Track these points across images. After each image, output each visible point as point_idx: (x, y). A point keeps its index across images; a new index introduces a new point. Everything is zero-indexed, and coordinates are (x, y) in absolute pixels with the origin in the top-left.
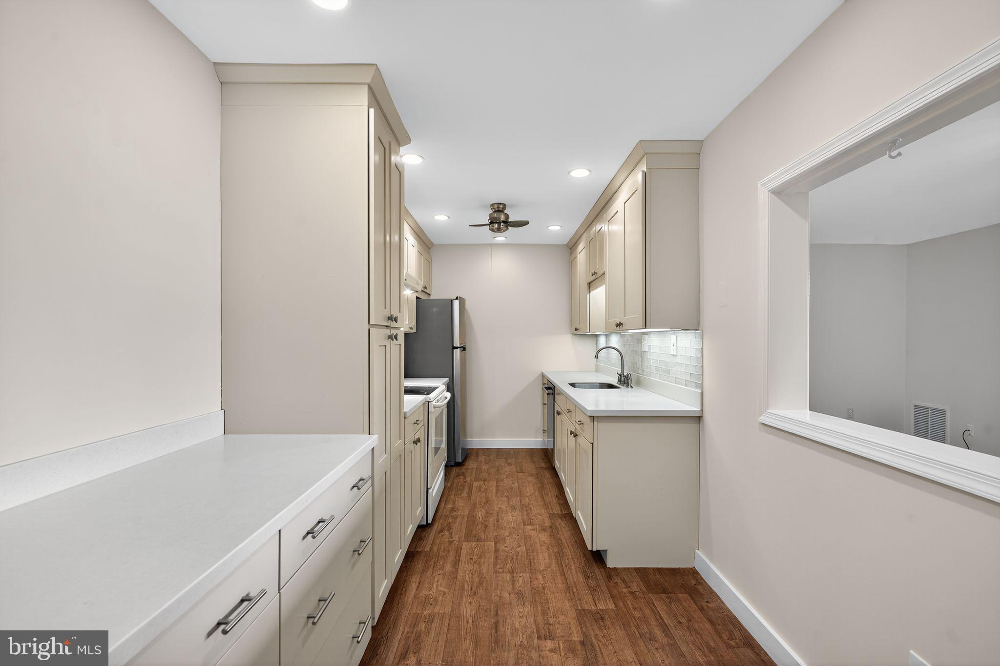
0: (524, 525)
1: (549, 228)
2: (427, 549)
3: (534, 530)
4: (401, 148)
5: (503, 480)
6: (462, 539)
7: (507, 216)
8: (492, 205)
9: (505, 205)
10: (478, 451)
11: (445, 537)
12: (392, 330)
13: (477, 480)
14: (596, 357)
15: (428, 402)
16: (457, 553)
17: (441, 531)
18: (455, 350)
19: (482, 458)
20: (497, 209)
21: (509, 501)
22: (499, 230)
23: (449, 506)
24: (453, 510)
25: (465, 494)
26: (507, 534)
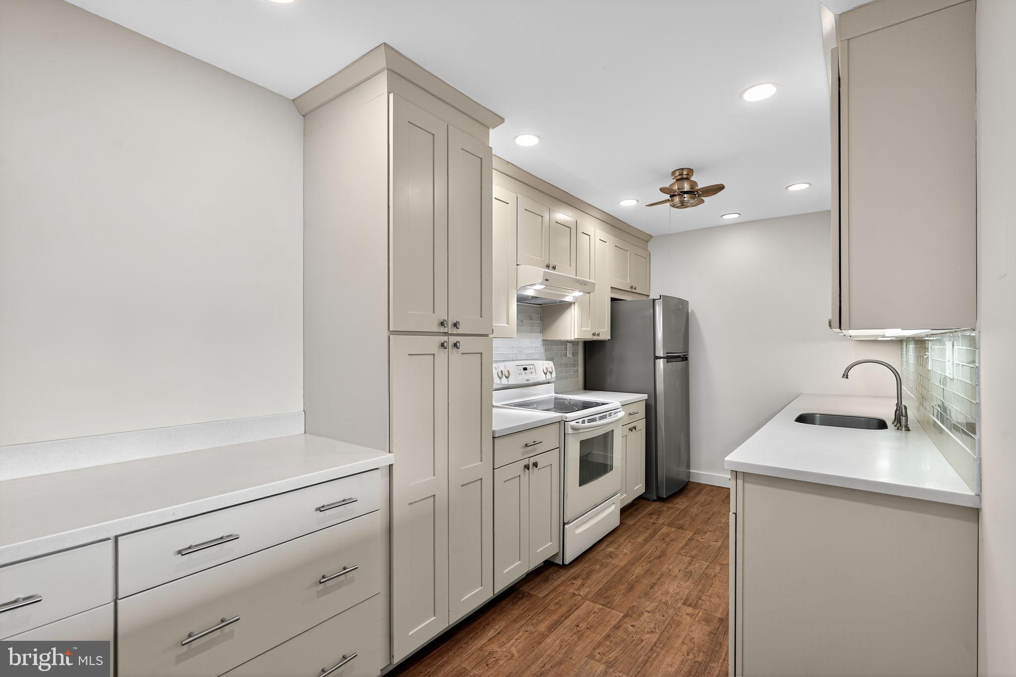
0: (684, 604)
1: (789, 188)
2: (541, 596)
3: (691, 615)
4: (492, 132)
5: (705, 533)
6: (590, 596)
7: (694, 184)
8: (673, 173)
9: (691, 171)
10: (701, 487)
11: (574, 586)
12: (450, 337)
13: (670, 525)
14: (846, 376)
15: (565, 421)
16: (568, 612)
17: (575, 578)
18: (657, 361)
19: (701, 498)
20: (679, 177)
21: (690, 564)
22: (683, 205)
23: (611, 549)
24: (610, 555)
25: (640, 539)
26: (648, 609)
